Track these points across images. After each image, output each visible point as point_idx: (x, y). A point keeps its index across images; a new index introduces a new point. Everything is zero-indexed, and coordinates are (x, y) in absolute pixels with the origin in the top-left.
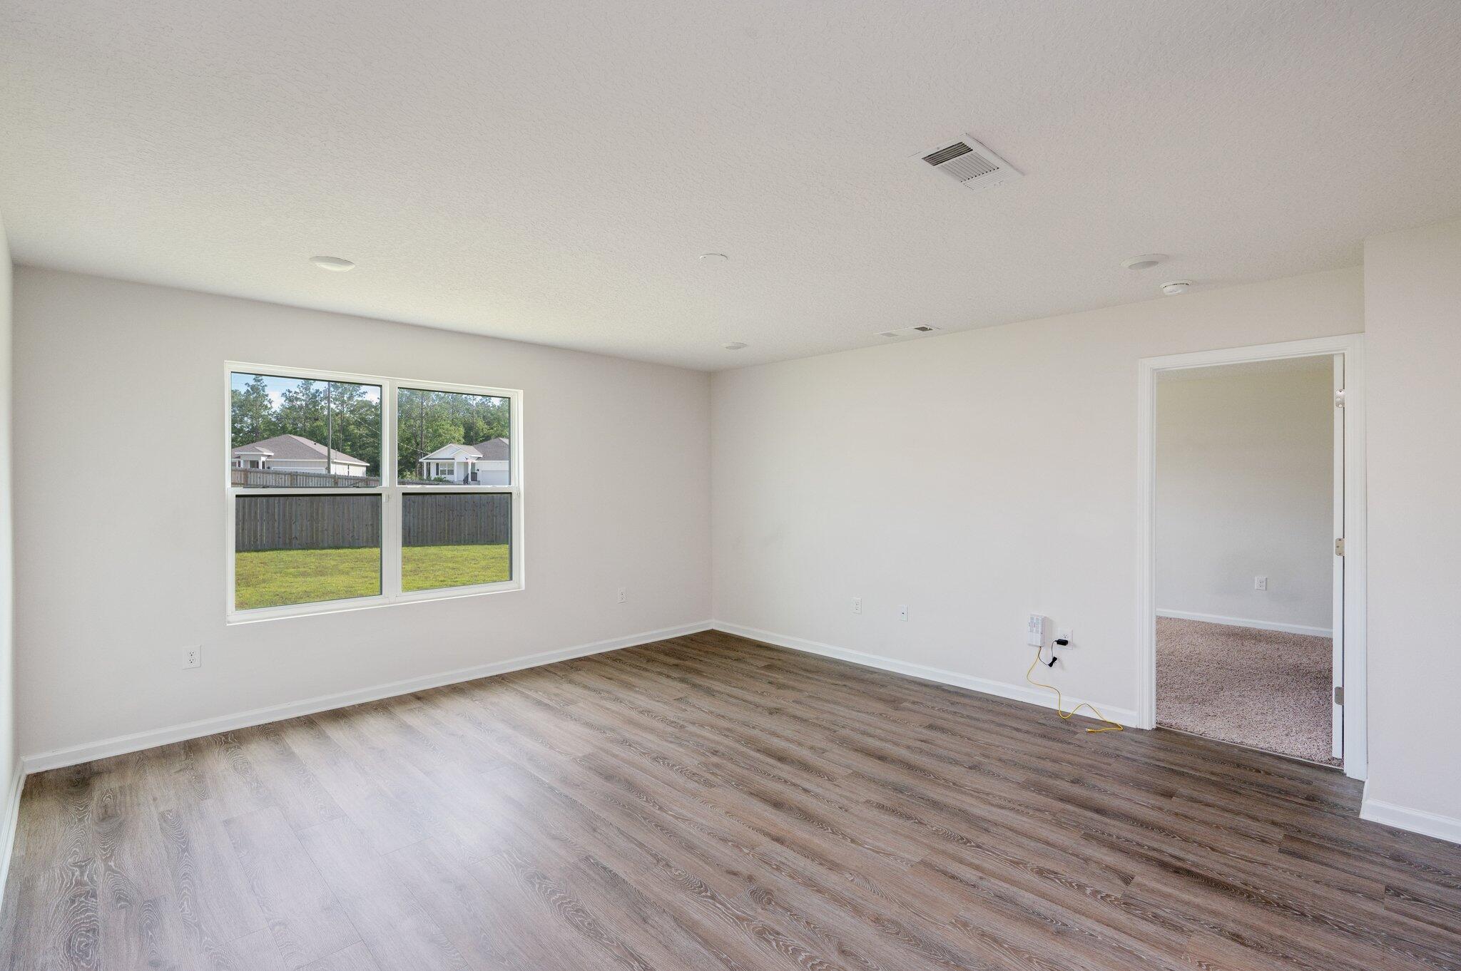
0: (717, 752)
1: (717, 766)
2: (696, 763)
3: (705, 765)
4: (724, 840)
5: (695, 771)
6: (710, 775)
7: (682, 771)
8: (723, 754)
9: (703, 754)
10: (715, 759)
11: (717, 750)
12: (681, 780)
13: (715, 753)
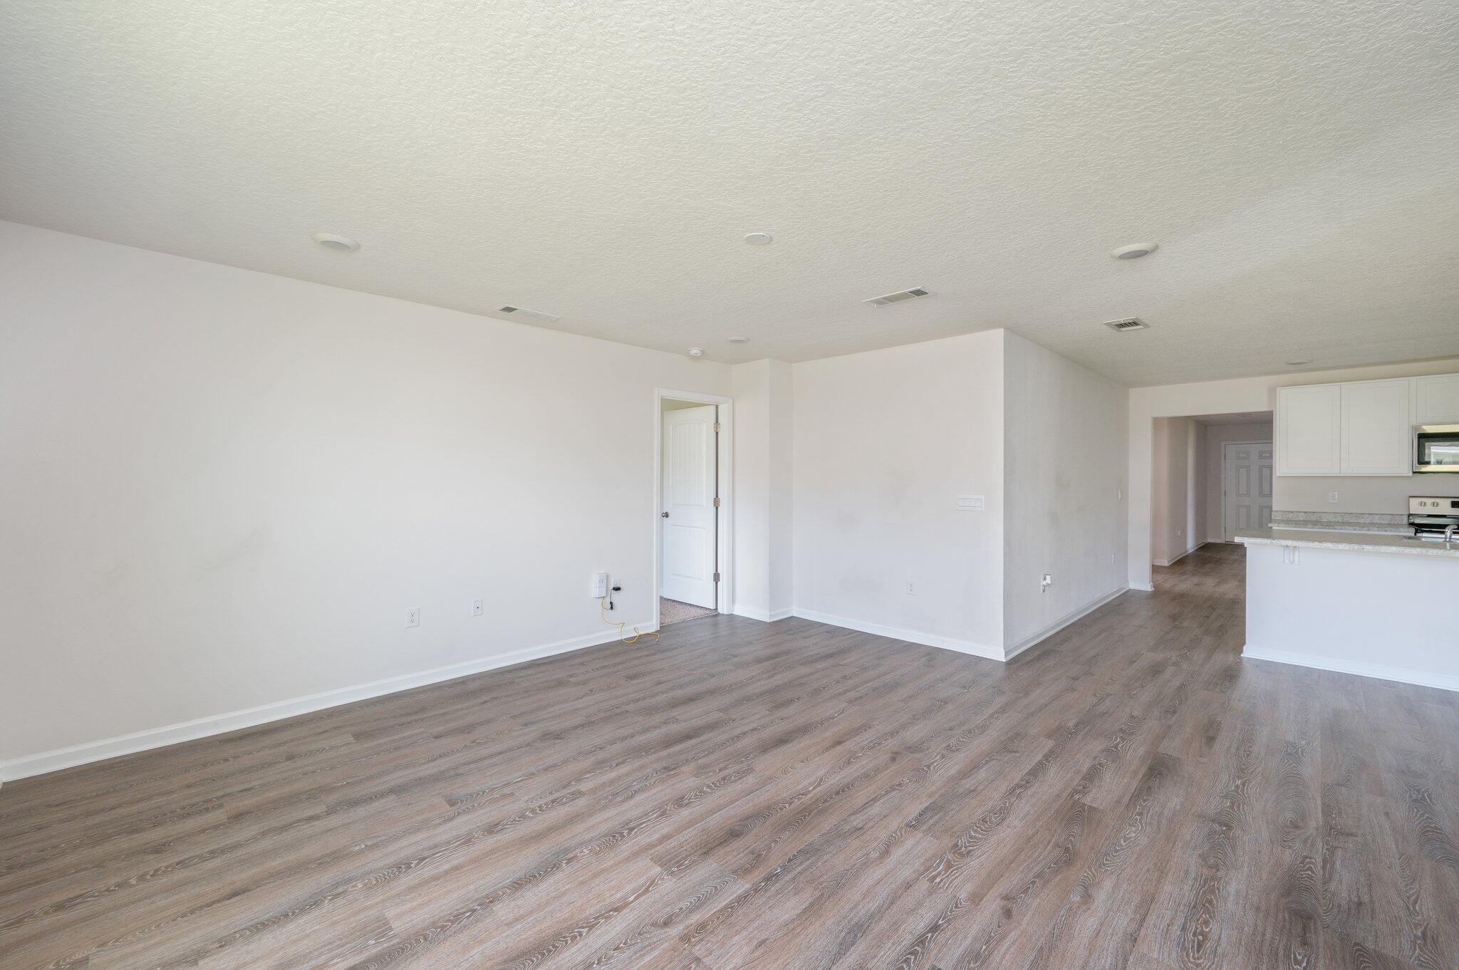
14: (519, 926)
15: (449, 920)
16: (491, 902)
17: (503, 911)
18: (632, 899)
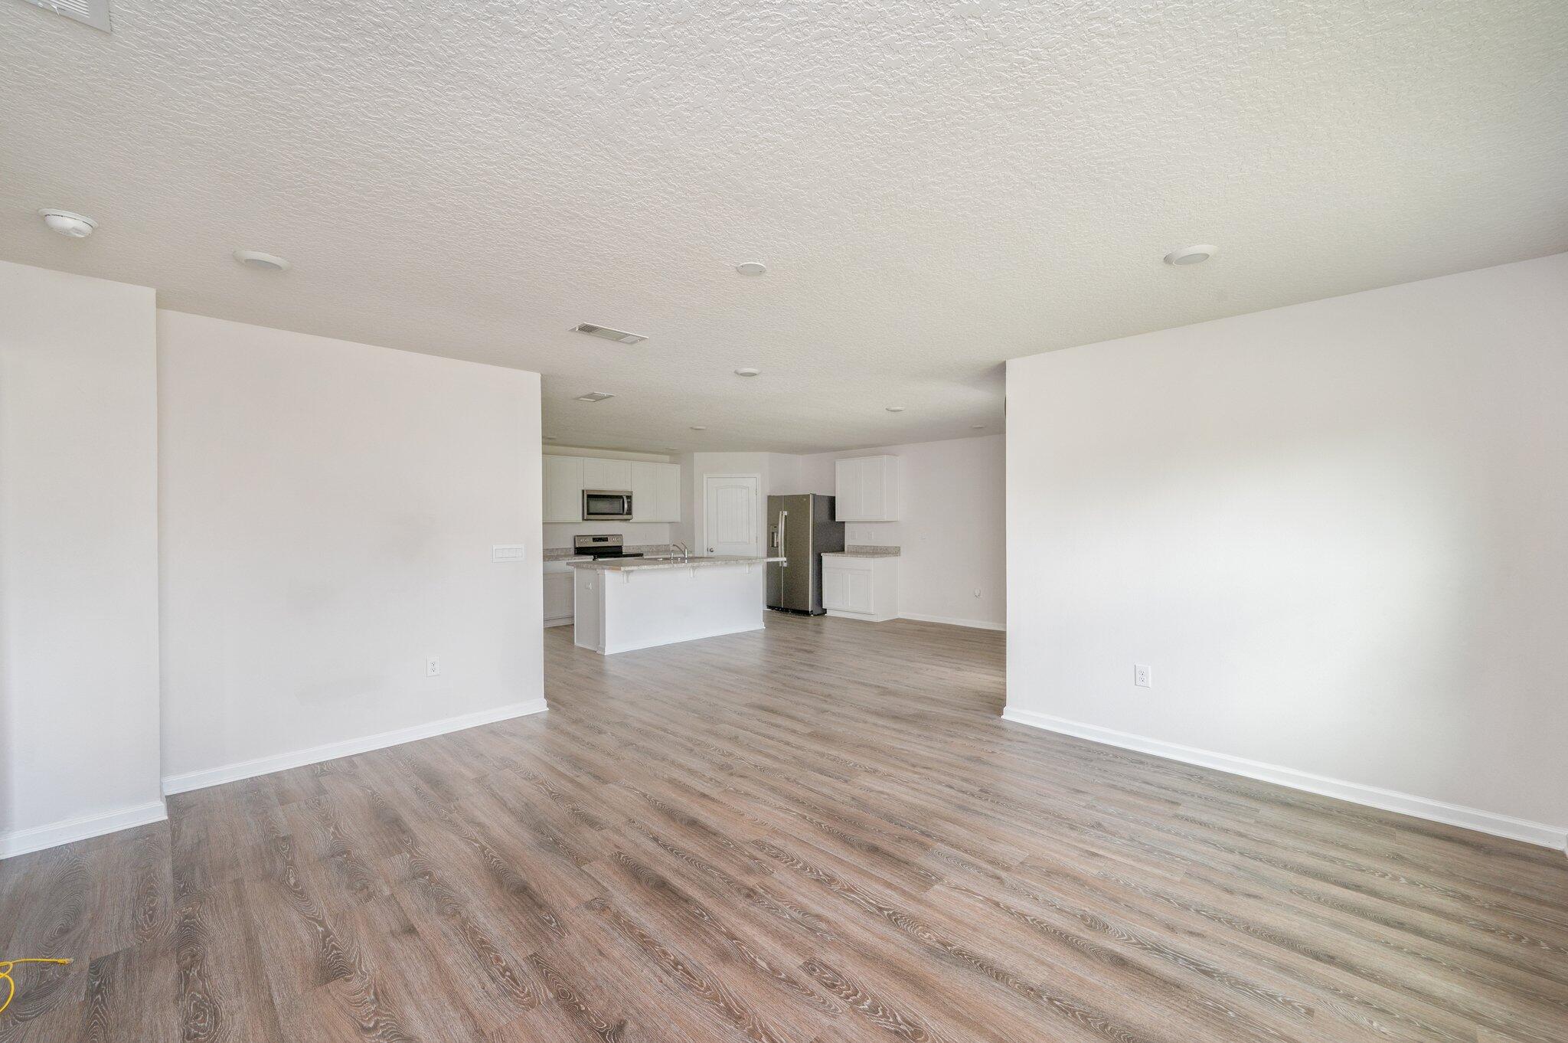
0: (748, 896)
1: (749, 871)
2: (776, 875)
3: (764, 872)
4: (747, 794)
5: (777, 862)
6: (758, 856)
7: (791, 861)
8: (739, 890)
9: (767, 889)
10: (751, 881)
11: (749, 900)
12: (792, 848)
13: (750, 894)
14: (1049, 959)
15: (1074, 1016)
16: (1032, 990)
17: (1037, 976)
18: (980, 897)
